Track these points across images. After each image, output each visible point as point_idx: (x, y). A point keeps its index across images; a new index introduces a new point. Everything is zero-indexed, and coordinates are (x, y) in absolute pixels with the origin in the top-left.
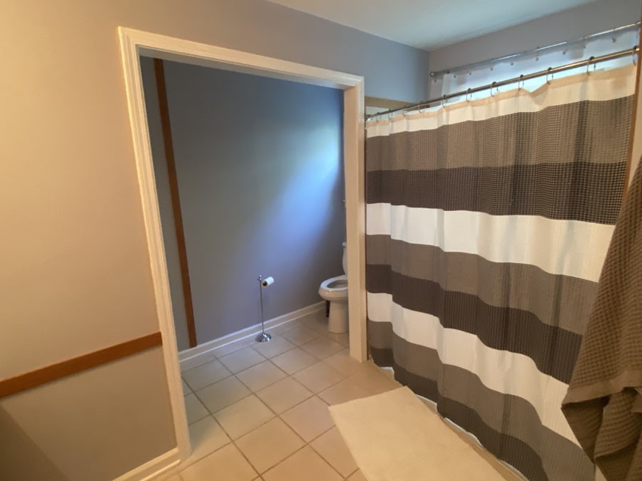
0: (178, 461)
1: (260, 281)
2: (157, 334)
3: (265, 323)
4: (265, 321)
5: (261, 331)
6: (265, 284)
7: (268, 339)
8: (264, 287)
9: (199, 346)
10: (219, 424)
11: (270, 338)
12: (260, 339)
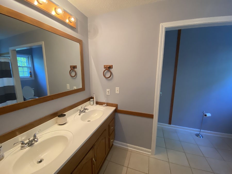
0: (150, 154)
1: (204, 113)
2: (152, 115)
3: (201, 130)
4: (202, 129)
5: (199, 133)
6: (206, 115)
7: (201, 137)
8: (205, 116)
9: (171, 125)
10: (167, 153)
11: (203, 137)
12: (197, 135)
